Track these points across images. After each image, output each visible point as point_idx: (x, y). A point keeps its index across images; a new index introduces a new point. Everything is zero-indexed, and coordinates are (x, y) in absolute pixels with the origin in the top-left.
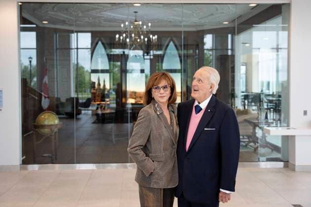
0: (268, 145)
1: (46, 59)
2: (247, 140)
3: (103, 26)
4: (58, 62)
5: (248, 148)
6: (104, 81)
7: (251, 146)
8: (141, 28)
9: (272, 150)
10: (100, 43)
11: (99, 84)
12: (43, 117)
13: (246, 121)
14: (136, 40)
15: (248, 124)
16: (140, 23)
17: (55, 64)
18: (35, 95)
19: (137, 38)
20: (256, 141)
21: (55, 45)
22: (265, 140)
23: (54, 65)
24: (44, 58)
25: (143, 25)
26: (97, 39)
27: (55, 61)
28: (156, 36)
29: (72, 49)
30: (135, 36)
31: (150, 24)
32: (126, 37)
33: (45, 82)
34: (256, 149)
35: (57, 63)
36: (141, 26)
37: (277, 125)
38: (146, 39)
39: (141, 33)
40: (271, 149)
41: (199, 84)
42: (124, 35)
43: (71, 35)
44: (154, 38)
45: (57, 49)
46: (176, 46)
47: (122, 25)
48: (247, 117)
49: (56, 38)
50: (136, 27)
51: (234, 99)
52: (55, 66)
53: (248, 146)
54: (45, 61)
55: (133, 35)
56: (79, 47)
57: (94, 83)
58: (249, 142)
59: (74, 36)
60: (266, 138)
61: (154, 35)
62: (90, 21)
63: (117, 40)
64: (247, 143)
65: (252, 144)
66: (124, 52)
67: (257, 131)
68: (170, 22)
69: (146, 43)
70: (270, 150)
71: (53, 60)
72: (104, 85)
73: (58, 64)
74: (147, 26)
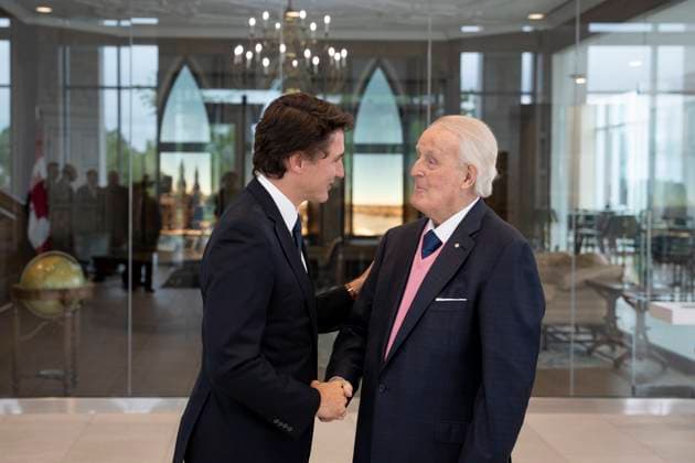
0: (654, 353)
1: (41, 113)
2: (589, 337)
3: (196, 26)
4: (68, 120)
5: (595, 358)
6: (197, 175)
7: (601, 353)
8: (304, 30)
9: (664, 366)
10: (185, 71)
11: (183, 183)
12: (40, 267)
13: (589, 284)
14: (288, 61)
15: (593, 292)
16: (303, 14)
17: (61, 125)
18: (10, 210)
19: (292, 55)
20: (616, 339)
21: (60, 74)
22: (646, 337)
23: (57, 129)
24: (37, 110)
25: (308, 20)
26: (178, 60)
27: (61, 119)
28: (344, 53)
29: (103, 88)
30: (287, 51)
31: (327, 19)
32: (263, 54)
33: (39, 174)
34: (618, 363)
35: (65, 122)
36: (303, 24)
37: (673, 296)
38: (316, 61)
39: (303, 43)
40: (662, 363)
41: (428, 172)
42: (259, 48)
43: (100, 50)
44: (337, 57)
45: (66, 87)
46: (390, 81)
47: (252, 22)
48: (591, 274)
49: (64, 56)
50: (290, 26)
51: (549, 227)
52: (61, 132)
53: (595, 354)
54: (38, 116)
55: (283, 48)
56: (124, 83)
57: (169, 179)
58: (598, 343)
59: (109, 53)
60: (649, 333)
61: (338, 50)
62: (162, 10)
63: (236, 61)
64: (589, 344)
65: (604, 348)
66: (244, 98)
67: (619, 313)
68: (380, 14)
69: (316, 70)
70: (658, 367)
71: (56, 114)
72: (197, 187)
73: (69, 125)
74: (321, 26)
